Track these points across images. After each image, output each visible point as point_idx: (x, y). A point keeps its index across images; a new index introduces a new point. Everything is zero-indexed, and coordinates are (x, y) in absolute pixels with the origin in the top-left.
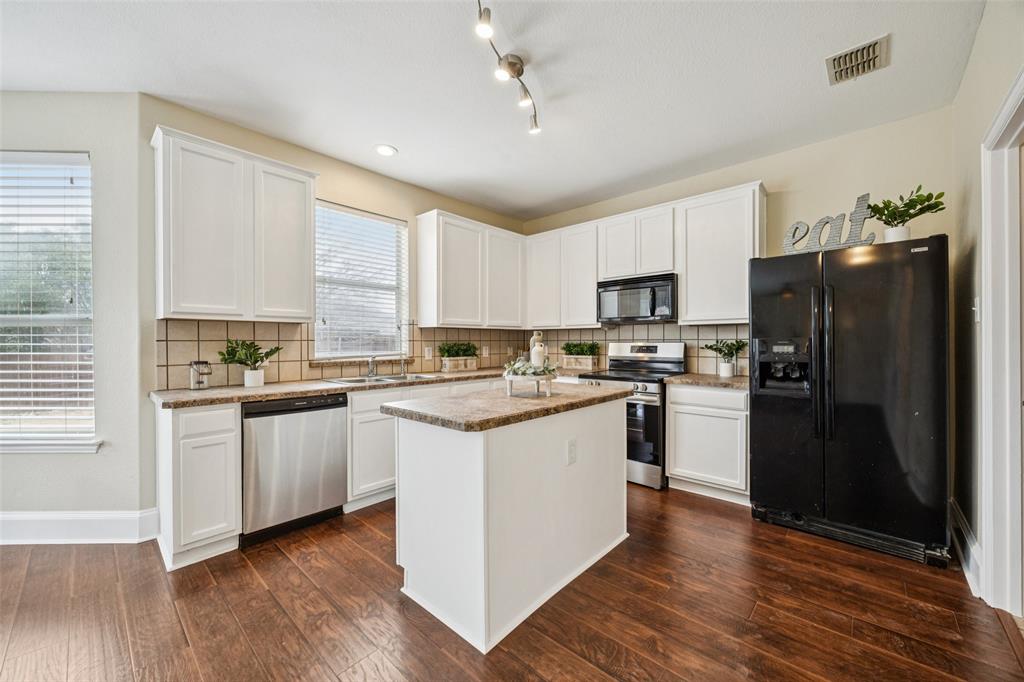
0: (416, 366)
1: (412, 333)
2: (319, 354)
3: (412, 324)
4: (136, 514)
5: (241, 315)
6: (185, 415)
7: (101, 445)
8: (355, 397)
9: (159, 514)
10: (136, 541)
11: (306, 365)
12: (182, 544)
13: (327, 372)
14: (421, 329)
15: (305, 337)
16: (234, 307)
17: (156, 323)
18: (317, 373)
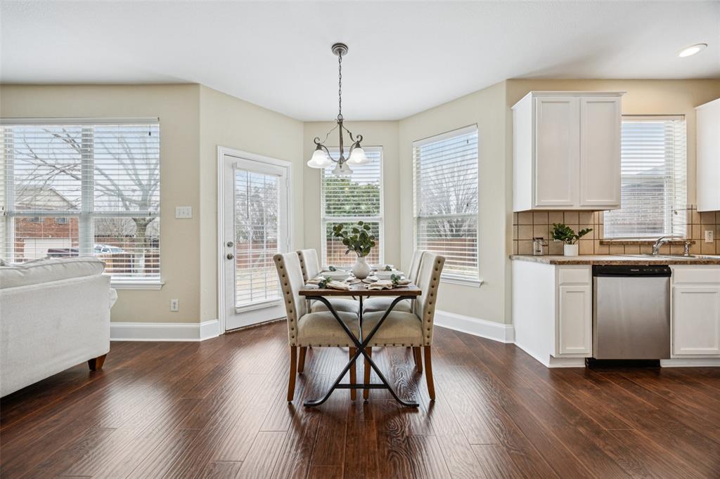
0: (695, 247)
1: (690, 217)
2: (607, 236)
3: (690, 209)
4: (504, 326)
5: (572, 206)
6: (564, 270)
7: (482, 283)
8: (676, 270)
9: (514, 329)
10: (504, 342)
11: (597, 242)
12: (561, 353)
13: (613, 249)
14: (700, 213)
15: (596, 222)
16: (569, 201)
17: (513, 214)
18: (605, 249)
